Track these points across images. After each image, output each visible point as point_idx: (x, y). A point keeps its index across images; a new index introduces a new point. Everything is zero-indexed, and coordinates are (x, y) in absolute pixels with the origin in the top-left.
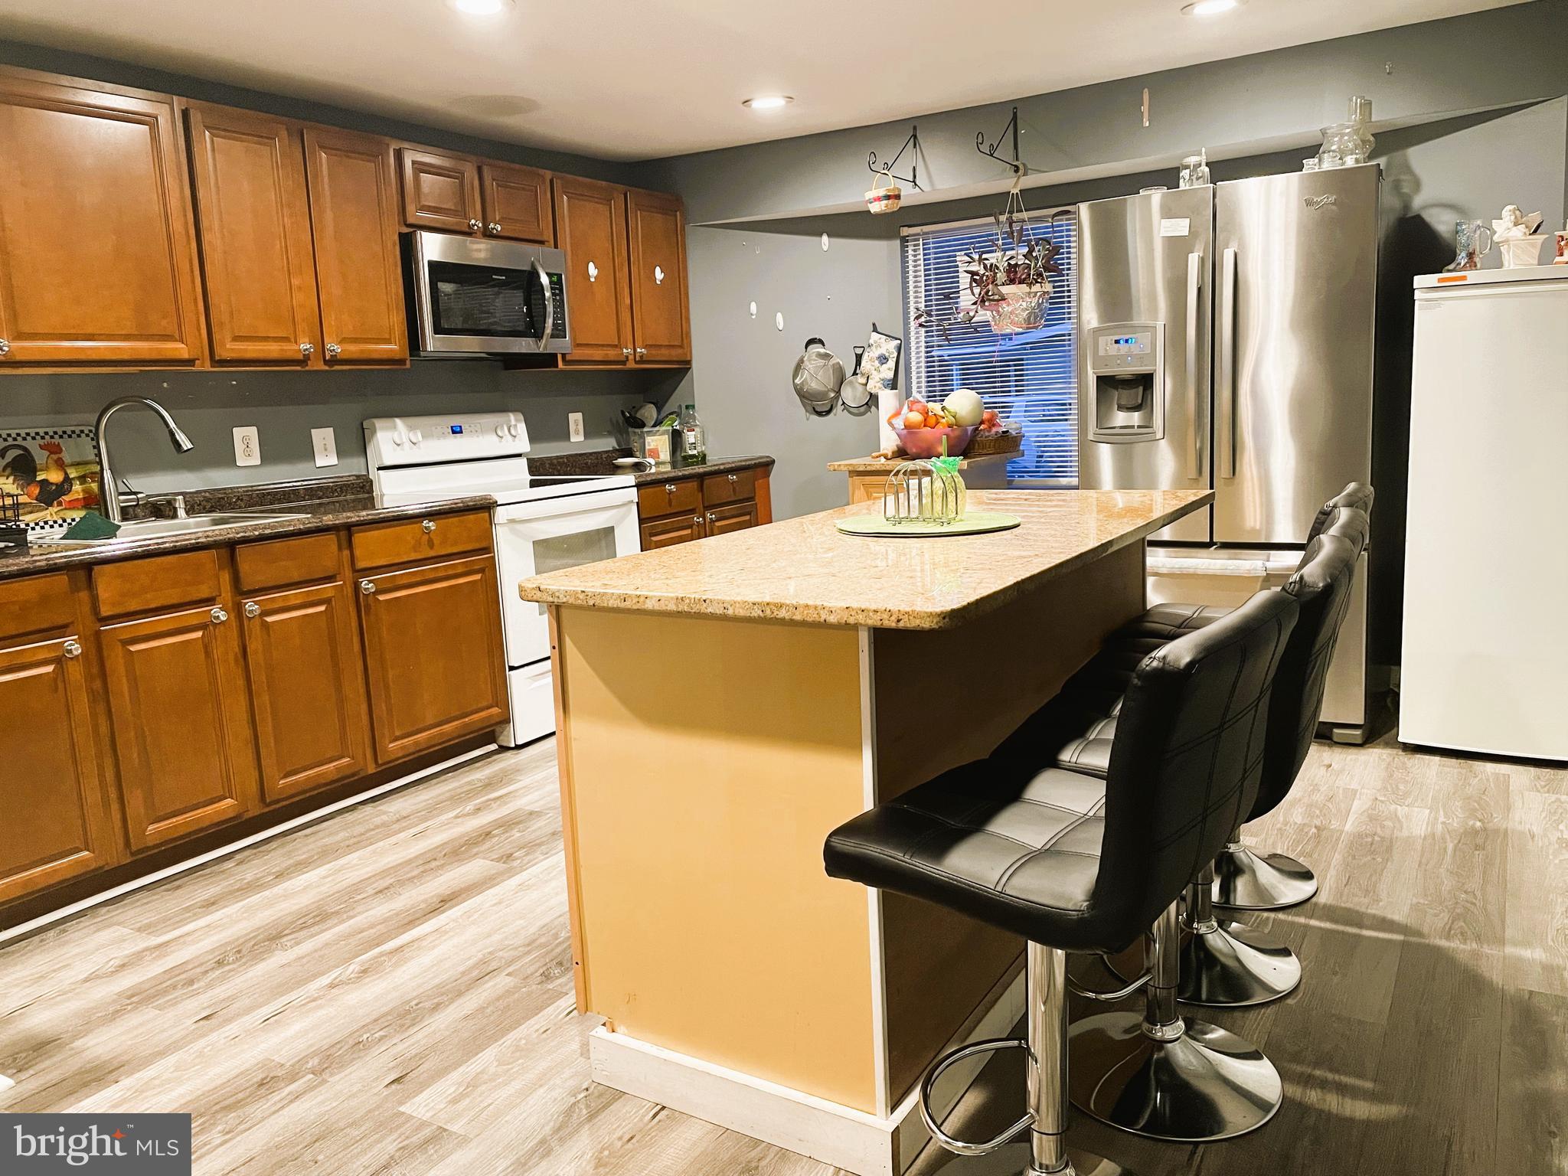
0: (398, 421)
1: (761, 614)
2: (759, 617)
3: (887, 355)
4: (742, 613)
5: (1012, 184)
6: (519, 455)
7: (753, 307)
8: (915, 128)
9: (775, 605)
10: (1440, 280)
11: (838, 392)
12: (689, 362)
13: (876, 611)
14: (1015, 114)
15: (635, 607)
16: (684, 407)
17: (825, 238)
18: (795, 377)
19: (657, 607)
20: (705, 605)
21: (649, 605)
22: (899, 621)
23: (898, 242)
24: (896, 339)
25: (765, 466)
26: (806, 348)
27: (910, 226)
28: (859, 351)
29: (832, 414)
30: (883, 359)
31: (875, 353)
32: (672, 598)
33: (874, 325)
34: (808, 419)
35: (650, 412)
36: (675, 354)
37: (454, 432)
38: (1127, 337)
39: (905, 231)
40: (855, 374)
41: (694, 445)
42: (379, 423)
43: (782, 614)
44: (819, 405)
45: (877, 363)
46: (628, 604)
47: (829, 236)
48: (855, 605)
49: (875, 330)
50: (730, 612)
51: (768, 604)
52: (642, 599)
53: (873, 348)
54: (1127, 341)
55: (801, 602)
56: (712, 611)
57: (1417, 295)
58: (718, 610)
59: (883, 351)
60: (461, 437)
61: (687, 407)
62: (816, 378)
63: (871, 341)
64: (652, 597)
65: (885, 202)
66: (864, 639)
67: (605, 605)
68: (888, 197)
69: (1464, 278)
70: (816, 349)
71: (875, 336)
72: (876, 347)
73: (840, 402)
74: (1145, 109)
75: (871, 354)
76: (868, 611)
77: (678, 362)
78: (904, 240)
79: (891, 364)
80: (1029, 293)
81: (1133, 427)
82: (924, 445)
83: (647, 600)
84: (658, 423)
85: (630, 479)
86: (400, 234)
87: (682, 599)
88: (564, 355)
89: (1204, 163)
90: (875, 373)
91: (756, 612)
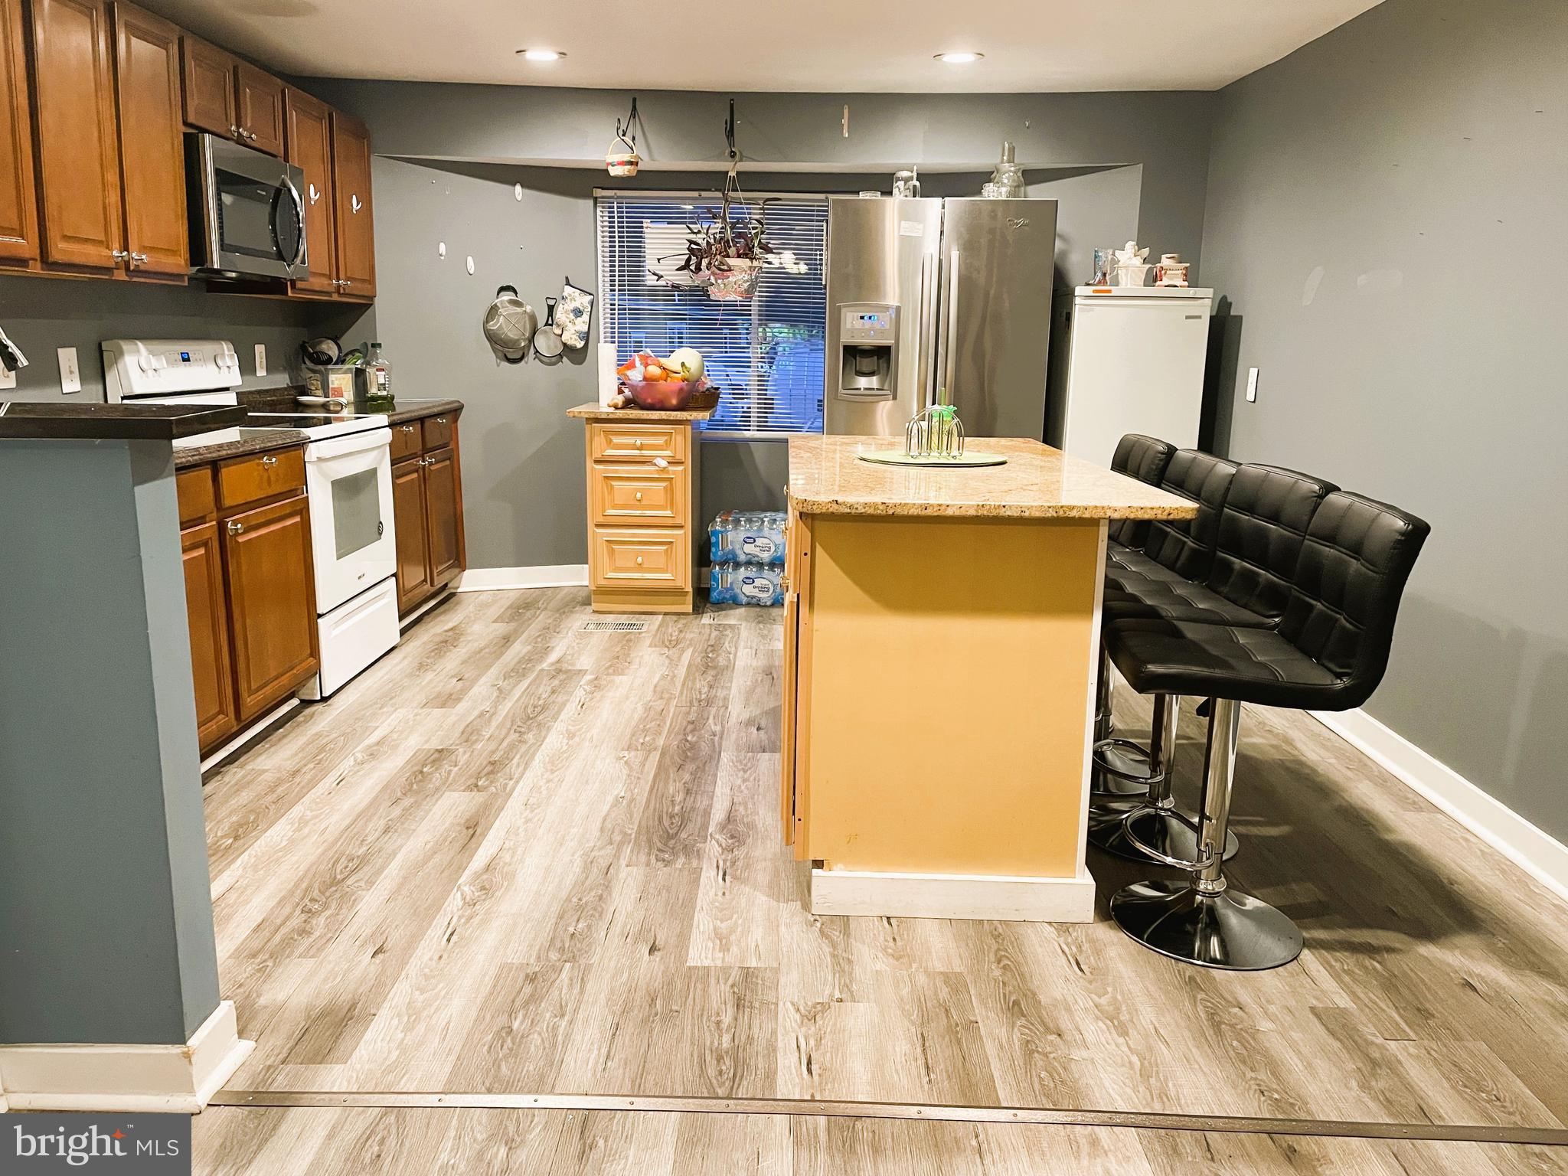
0: (140, 344)
1: (1055, 515)
2: (1053, 516)
3: (581, 308)
4: (1037, 514)
5: (732, 168)
6: (227, 389)
7: (442, 248)
8: (634, 100)
9: (1067, 507)
10: (1094, 291)
11: (531, 340)
12: (372, 298)
13: (1152, 508)
14: (732, 106)
15: (935, 514)
16: (370, 346)
17: (518, 188)
18: (487, 321)
19: (958, 513)
20: (1004, 509)
21: (950, 512)
22: (1169, 514)
23: (591, 202)
24: (590, 294)
25: (454, 412)
26: (498, 294)
27: (603, 189)
28: (551, 302)
29: (523, 362)
30: (578, 313)
31: (571, 306)
32: (973, 506)
33: (567, 278)
34: (498, 366)
35: (330, 349)
36: (363, 288)
37: (184, 360)
38: (870, 314)
39: (598, 193)
40: (547, 324)
41: (382, 387)
42: (126, 346)
43: (1074, 514)
44: (510, 352)
45: (572, 316)
46: (929, 512)
47: (522, 186)
48: (1135, 505)
49: (568, 284)
50: (1027, 514)
51: (1062, 507)
52: (943, 508)
53: (568, 301)
54: (870, 318)
55: (1090, 504)
56: (1010, 514)
57: (1077, 300)
58: (1015, 513)
59: (577, 304)
60: (190, 365)
61: (373, 346)
62: (508, 325)
63: (565, 294)
64: (953, 505)
65: (629, 167)
66: (1104, 532)
67: (906, 513)
68: (631, 163)
69: (1110, 291)
70: (507, 296)
71: (568, 290)
72: (571, 300)
73: (532, 351)
74: (845, 121)
75: (566, 306)
76: (1146, 508)
77: (363, 297)
78: (596, 200)
79: (586, 317)
80: (750, 267)
81: (873, 389)
82: (659, 396)
83: (949, 508)
84: (341, 361)
85: (382, 419)
86: (185, 134)
87: (983, 506)
88: (293, 282)
89: (915, 177)
90: (570, 325)
91: (1051, 513)
